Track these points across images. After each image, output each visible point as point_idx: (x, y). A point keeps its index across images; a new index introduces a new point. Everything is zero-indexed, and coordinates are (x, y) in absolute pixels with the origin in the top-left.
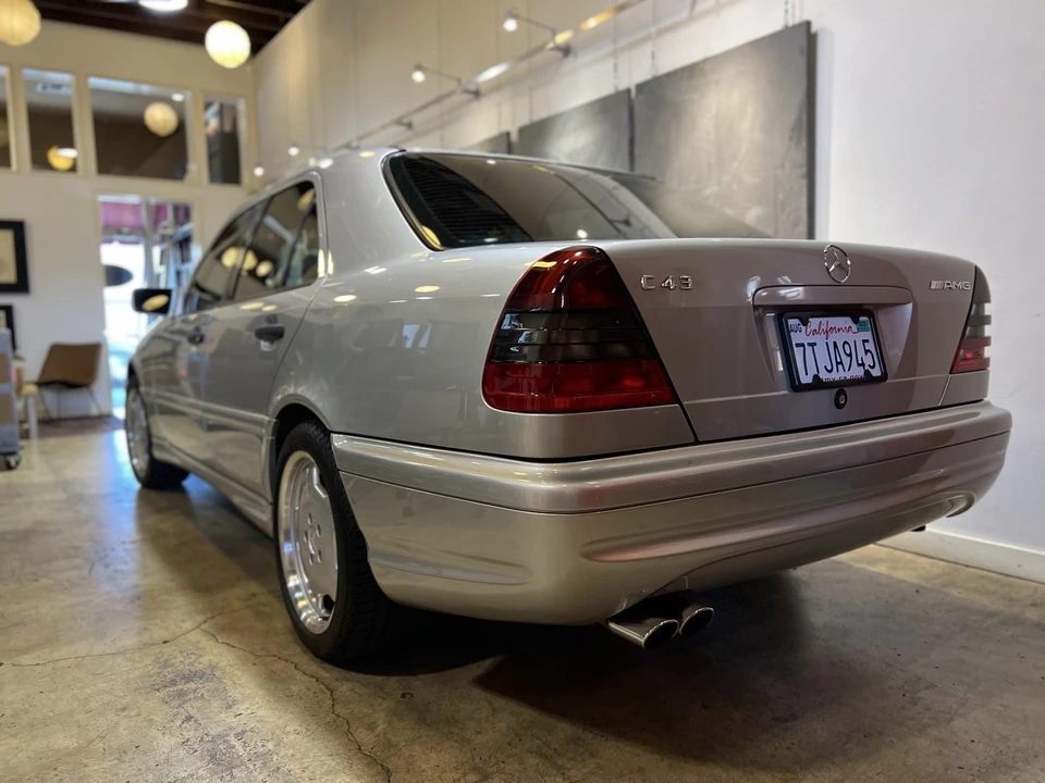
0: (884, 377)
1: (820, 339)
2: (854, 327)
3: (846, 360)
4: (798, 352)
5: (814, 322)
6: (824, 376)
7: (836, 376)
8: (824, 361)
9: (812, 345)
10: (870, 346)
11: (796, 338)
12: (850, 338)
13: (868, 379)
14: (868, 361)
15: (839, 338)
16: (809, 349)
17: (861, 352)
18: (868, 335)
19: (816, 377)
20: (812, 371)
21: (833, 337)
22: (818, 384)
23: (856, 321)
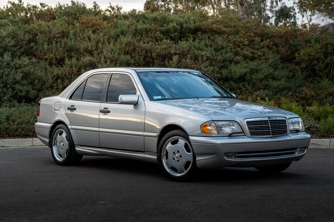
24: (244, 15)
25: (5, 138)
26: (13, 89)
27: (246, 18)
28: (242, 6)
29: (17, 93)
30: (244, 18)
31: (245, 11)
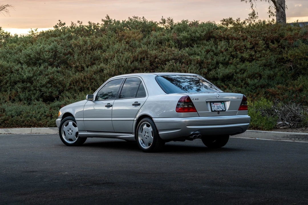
0: (225, 110)
1: (216, 105)
2: (221, 104)
3: (219, 108)
4: (212, 107)
5: (215, 103)
6: (216, 110)
7: (218, 110)
8: (216, 108)
9: (215, 106)
10: (224, 106)
11: (212, 105)
12: (220, 105)
13: (223, 111)
14: (223, 108)
15: (219, 105)
16: (214, 107)
17: (222, 107)
18: (223, 105)
19: (215, 110)
20: (214, 109)
21: (218, 105)
22: (215, 111)
23: (221, 103)
24: (280, 19)
25: (16, 127)
26: (40, 91)
27: (282, 21)
28: (278, 12)
29: (43, 94)
30: (280, 22)
31: (281, 16)
